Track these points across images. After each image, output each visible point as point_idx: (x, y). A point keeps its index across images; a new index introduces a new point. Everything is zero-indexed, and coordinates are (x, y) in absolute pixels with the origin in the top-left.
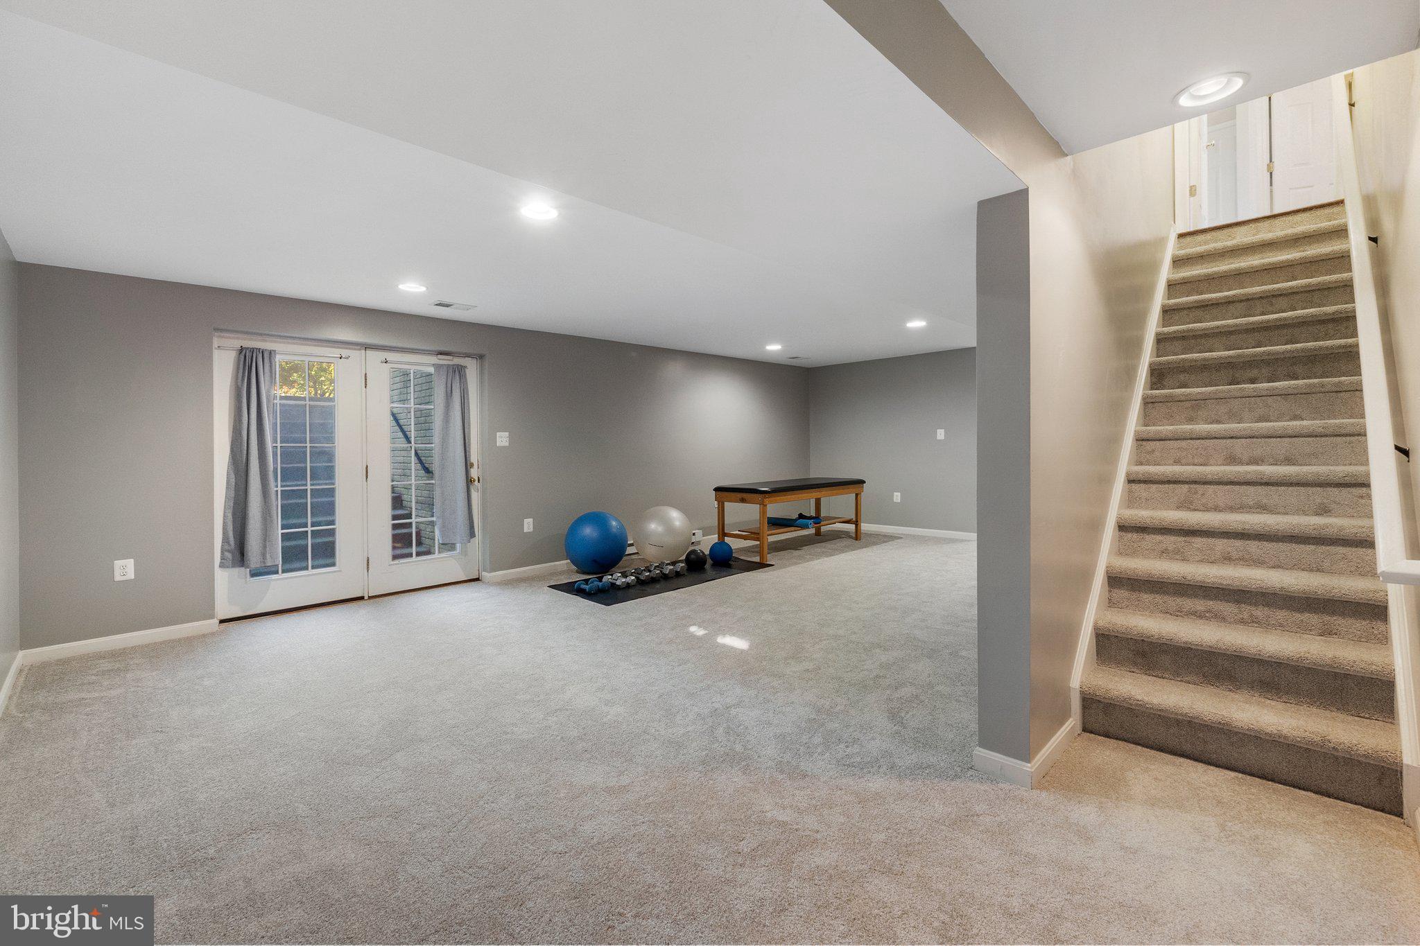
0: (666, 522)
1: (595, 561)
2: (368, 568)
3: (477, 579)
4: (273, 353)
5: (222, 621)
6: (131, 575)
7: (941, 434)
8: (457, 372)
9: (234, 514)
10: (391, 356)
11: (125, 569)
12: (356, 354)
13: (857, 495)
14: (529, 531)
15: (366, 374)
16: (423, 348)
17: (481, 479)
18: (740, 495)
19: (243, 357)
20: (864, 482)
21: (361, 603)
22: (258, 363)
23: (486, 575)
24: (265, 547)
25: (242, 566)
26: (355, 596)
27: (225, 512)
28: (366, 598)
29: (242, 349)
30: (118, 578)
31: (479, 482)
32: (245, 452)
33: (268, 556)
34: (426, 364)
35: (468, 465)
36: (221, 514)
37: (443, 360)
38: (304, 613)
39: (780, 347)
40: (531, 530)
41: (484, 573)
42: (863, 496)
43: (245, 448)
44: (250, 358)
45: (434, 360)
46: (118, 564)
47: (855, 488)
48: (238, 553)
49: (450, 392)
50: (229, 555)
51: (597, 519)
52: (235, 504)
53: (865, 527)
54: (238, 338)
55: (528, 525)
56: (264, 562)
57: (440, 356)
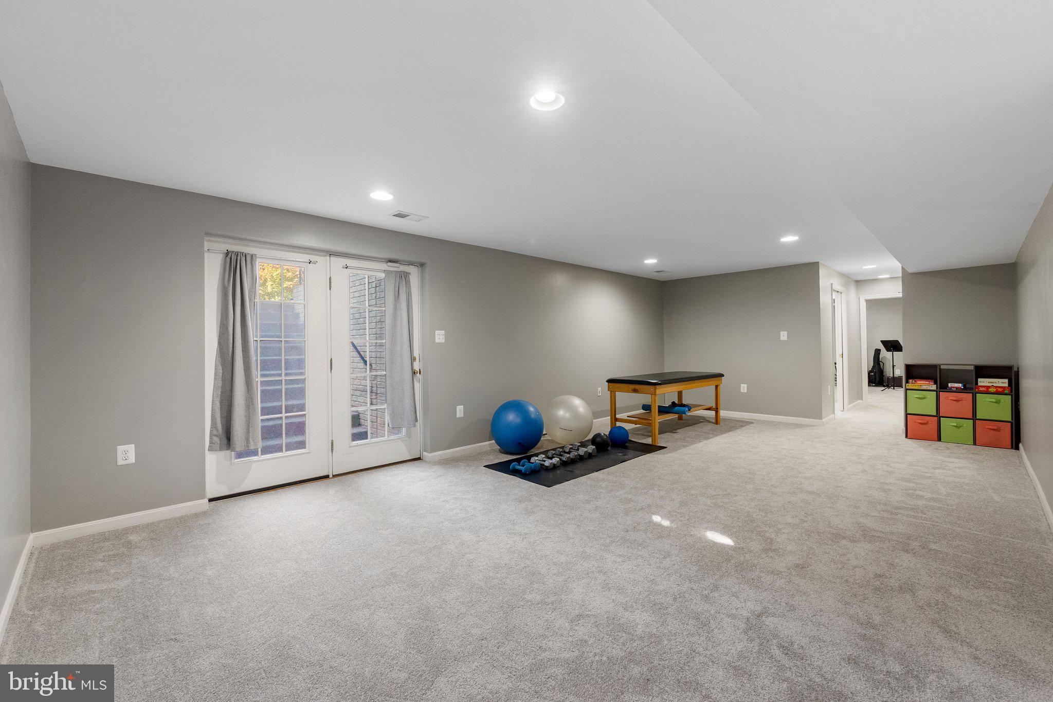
0: (572, 409)
1: (520, 444)
2: (332, 450)
3: (419, 459)
4: (254, 256)
5: (211, 500)
6: (132, 459)
7: (784, 336)
8: (403, 277)
9: (221, 402)
10: (351, 262)
11: (127, 454)
12: (322, 260)
13: (717, 387)
14: (460, 416)
15: (330, 278)
16: (376, 256)
17: (422, 372)
18: (632, 386)
19: (228, 259)
20: (723, 375)
21: (326, 481)
22: (242, 265)
23: (426, 455)
24: (248, 432)
25: (227, 450)
26: (324, 475)
27: (213, 400)
28: (331, 476)
29: (227, 253)
30: (120, 462)
31: (420, 374)
32: (231, 345)
33: (251, 441)
34: (378, 271)
35: (413, 359)
36: (211, 402)
37: (391, 266)
38: (280, 491)
39: (656, 261)
40: (462, 416)
41: (425, 454)
42: (721, 387)
43: (231, 342)
44: (235, 260)
45: (384, 266)
46: (121, 448)
47: (715, 382)
48: (226, 438)
49: (397, 295)
50: (216, 440)
51: (516, 406)
52: (222, 392)
53: (723, 413)
54: (224, 243)
55: (460, 411)
56: (248, 446)
57: (389, 264)
